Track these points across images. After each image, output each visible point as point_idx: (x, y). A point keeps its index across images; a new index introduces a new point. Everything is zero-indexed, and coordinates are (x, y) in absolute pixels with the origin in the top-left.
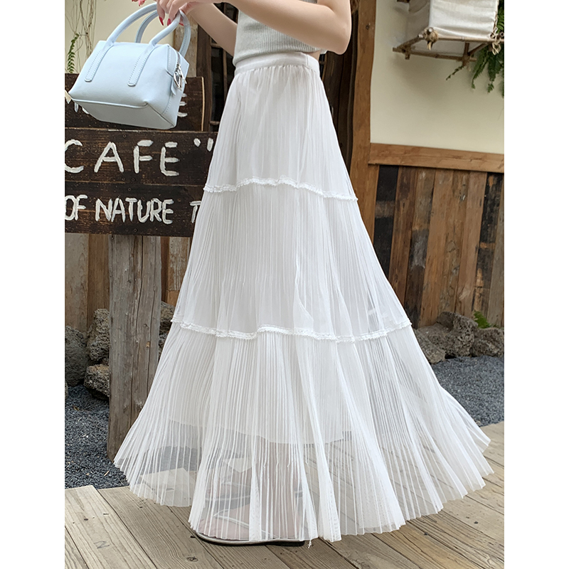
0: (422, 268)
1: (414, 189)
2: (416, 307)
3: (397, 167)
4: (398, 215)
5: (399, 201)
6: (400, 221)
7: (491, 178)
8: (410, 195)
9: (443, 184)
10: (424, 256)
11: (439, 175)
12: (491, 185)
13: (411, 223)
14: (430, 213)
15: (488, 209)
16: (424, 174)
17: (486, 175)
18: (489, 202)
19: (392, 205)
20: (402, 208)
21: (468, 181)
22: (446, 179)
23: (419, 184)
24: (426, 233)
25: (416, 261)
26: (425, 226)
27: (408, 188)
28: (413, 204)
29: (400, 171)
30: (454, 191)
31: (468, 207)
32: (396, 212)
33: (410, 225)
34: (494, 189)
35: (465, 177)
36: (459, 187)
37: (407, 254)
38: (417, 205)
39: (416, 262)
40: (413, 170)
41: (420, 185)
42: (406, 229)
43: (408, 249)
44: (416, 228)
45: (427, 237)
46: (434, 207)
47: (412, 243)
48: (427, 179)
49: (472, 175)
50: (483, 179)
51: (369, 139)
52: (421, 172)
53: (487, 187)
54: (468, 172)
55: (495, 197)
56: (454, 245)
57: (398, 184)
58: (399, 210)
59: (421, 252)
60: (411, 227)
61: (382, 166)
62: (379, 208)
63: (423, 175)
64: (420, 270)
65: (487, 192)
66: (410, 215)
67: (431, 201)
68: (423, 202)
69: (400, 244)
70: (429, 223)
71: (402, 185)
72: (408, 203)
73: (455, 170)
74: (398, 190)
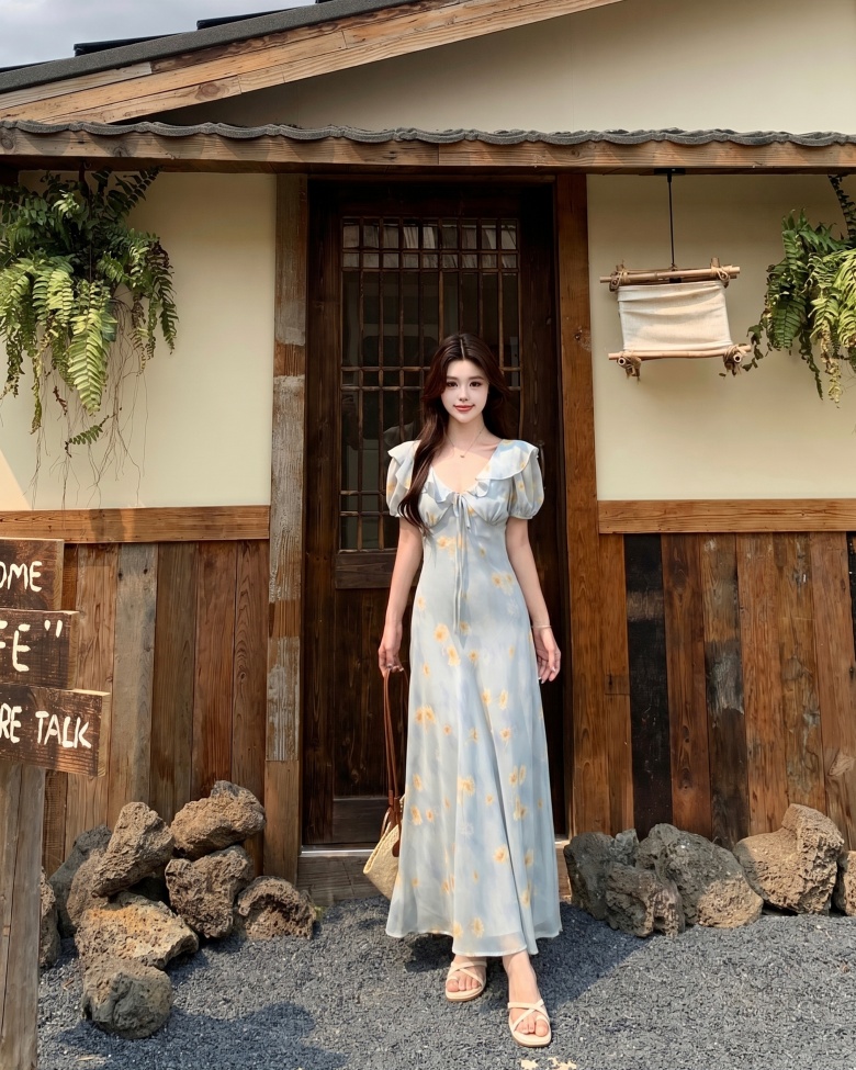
0: (738, 712)
1: (697, 569)
2: (737, 790)
3: (658, 535)
4: (673, 617)
5: (670, 593)
8: (690, 581)
9: (755, 557)
10: (739, 689)
11: (747, 546)
13: (702, 630)
14: (737, 607)
19: (657, 598)
20: (677, 602)
21: (806, 548)
22: (759, 548)
23: (705, 559)
24: (735, 647)
25: (723, 699)
26: (730, 633)
27: (686, 568)
28: (698, 595)
29: (664, 542)
30: (780, 569)
31: (816, 595)
32: (667, 610)
33: (698, 632)
35: (799, 543)
36: (790, 558)
37: (701, 687)
38: (707, 598)
39: (723, 702)
40: (689, 541)
41: (706, 562)
42: (693, 640)
43: (701, 677)
44: (712, 637)
45: (738, 653)
46: (743, 597)
47: (709, 665)
48: (719, 551)
49: (815, 538)
50: (839, 543)
51: (595, 496)
52: (706, 542)
53: (851, 555)
54: (805, 534)
56: (799, 666)
57: (665, 564)
58: (671, 605)
59: (731, 683)
60: (702, 636)
61: (627, 536)
62: (632, 603)
63: (712, 544)
64: (733, 717)
65: (852, 565)
66: (697, 613)
67: (737, 589)
68: (720, 592)
69: (683, 667)
70: (737, 625)
71: (672, 565)
72: (688, 594)
73: (777, 534)
74: (665, 572)
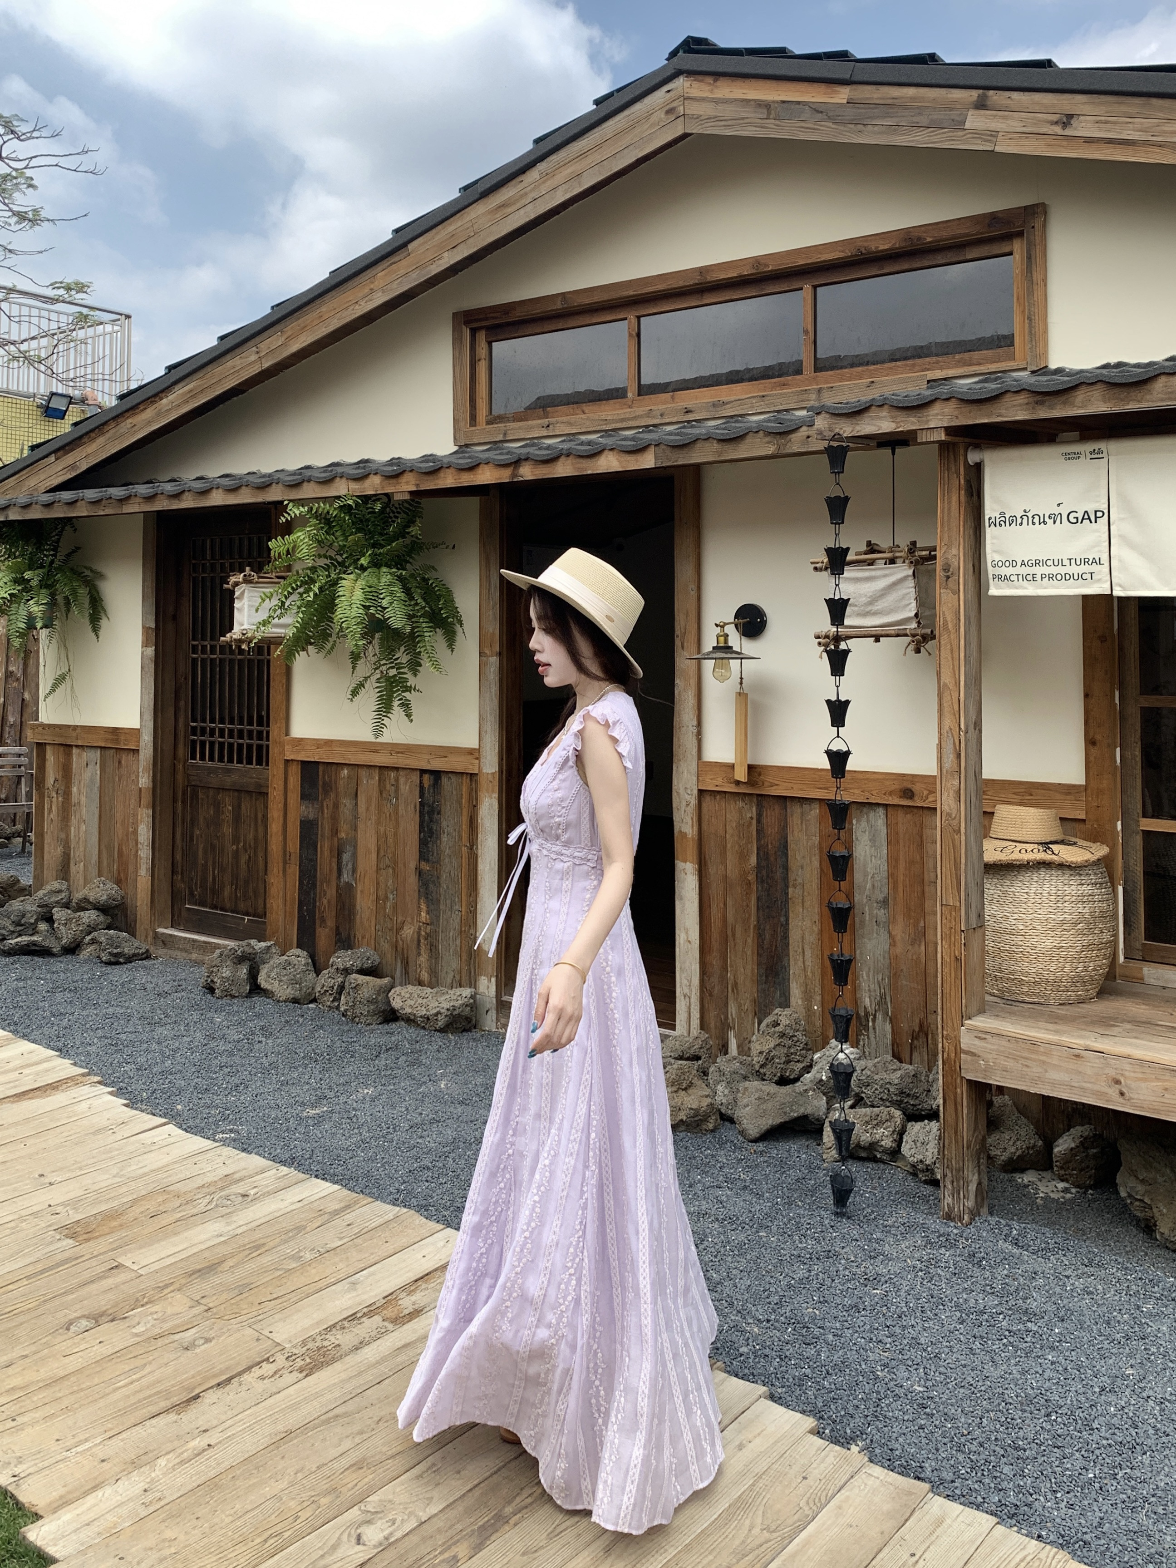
0: (353, 886)
1: (337, 789)
3: (317, 763)
4: (323, 820)
5: (322, 803)
6: (325, 827)
7: (426, 777)
8: (333, 795)
9: (369, 783)
10: (354, 871)
11: (363, 773)
12: (426, 786)
13: (337, 829)
14: (356, 817)
15: (427, 818)
16: (346, 772)
17: (418, 773)
18: (426, 808)
19: (316, 806)
20: (326, 808)
21: (397, 780)
22: (371, 777)
23: (341, 782)
24: (354, 843)
26: (352, 835)
27: (328, 788)
28: (336, 806)
29: (321, 768)
30: (381, 793)
31: (400, 814)
32: (320, 814)
33: (335, 832)
34: (431, 791)
35: (393, 774)
36: (388, 786)
37: (335, 866)
38: (342, 807)
39: (345, 877)
40: (334, 767)
42: (332, 836)
43: (335, 860)
44: (343, 835)
45: (355, 847)
46: (360, 810)
47: (339, 853)
48: (349, 777)
49: (402, 773)
50: (416, 778)
52: (343, 769)
53: (422, 787)
54: (397, 769)
55: (434, 802)
56: (388, 861)
57: (321, 783)
58: (323, 810)
59: (350, 866)
60: (337, 834)
61: (303, 762)
62: (303, 808)
64: (351, 889)
65: (422, 795)
66: (335, 819)
67: (356, 804)
68: (347, 805)
69: (327, 853)
70: (356, 830)
71: (324, 783)
72: (331, 805)
73: (380, 767)
74: (320, 789)
